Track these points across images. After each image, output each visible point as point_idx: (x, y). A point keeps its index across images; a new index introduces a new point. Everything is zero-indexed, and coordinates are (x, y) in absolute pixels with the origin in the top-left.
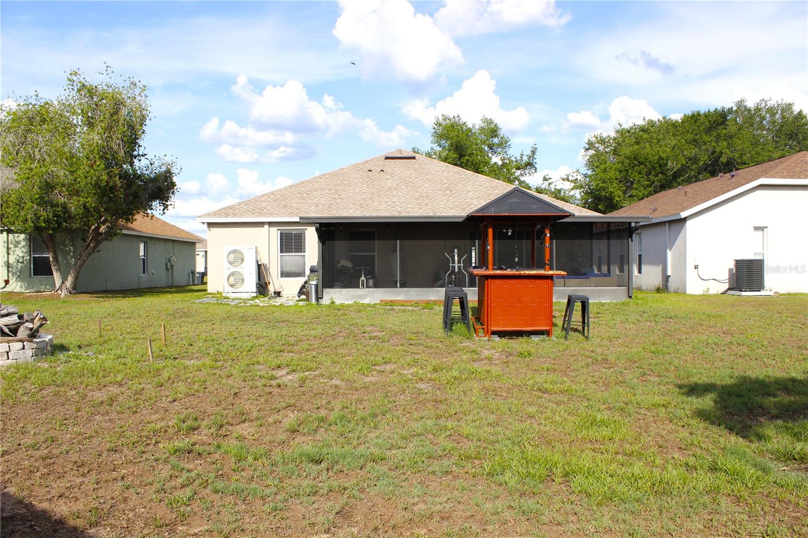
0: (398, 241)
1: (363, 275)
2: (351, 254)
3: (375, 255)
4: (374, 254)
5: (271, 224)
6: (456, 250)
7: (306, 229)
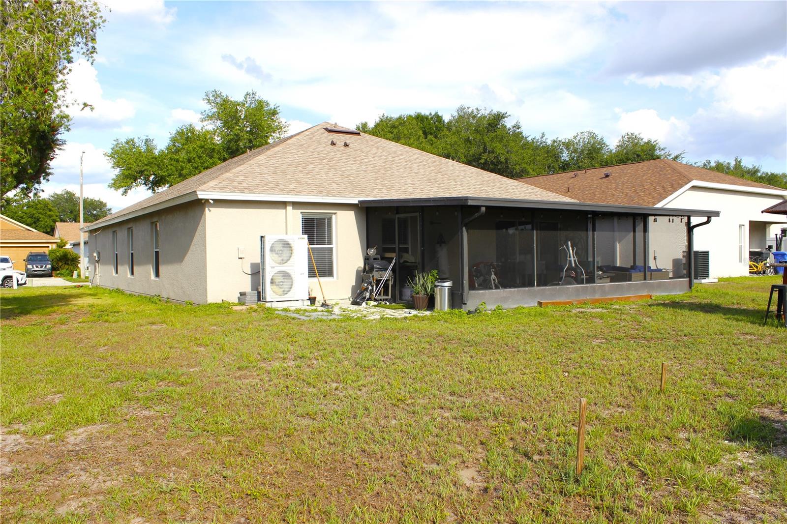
0: (535, 231)
1: (493, 273)
2: (384, 246)
3: (408, 248)
4: (407, 246)
5: (296, 205)
6: (569, 242)
7: (335, 214)
